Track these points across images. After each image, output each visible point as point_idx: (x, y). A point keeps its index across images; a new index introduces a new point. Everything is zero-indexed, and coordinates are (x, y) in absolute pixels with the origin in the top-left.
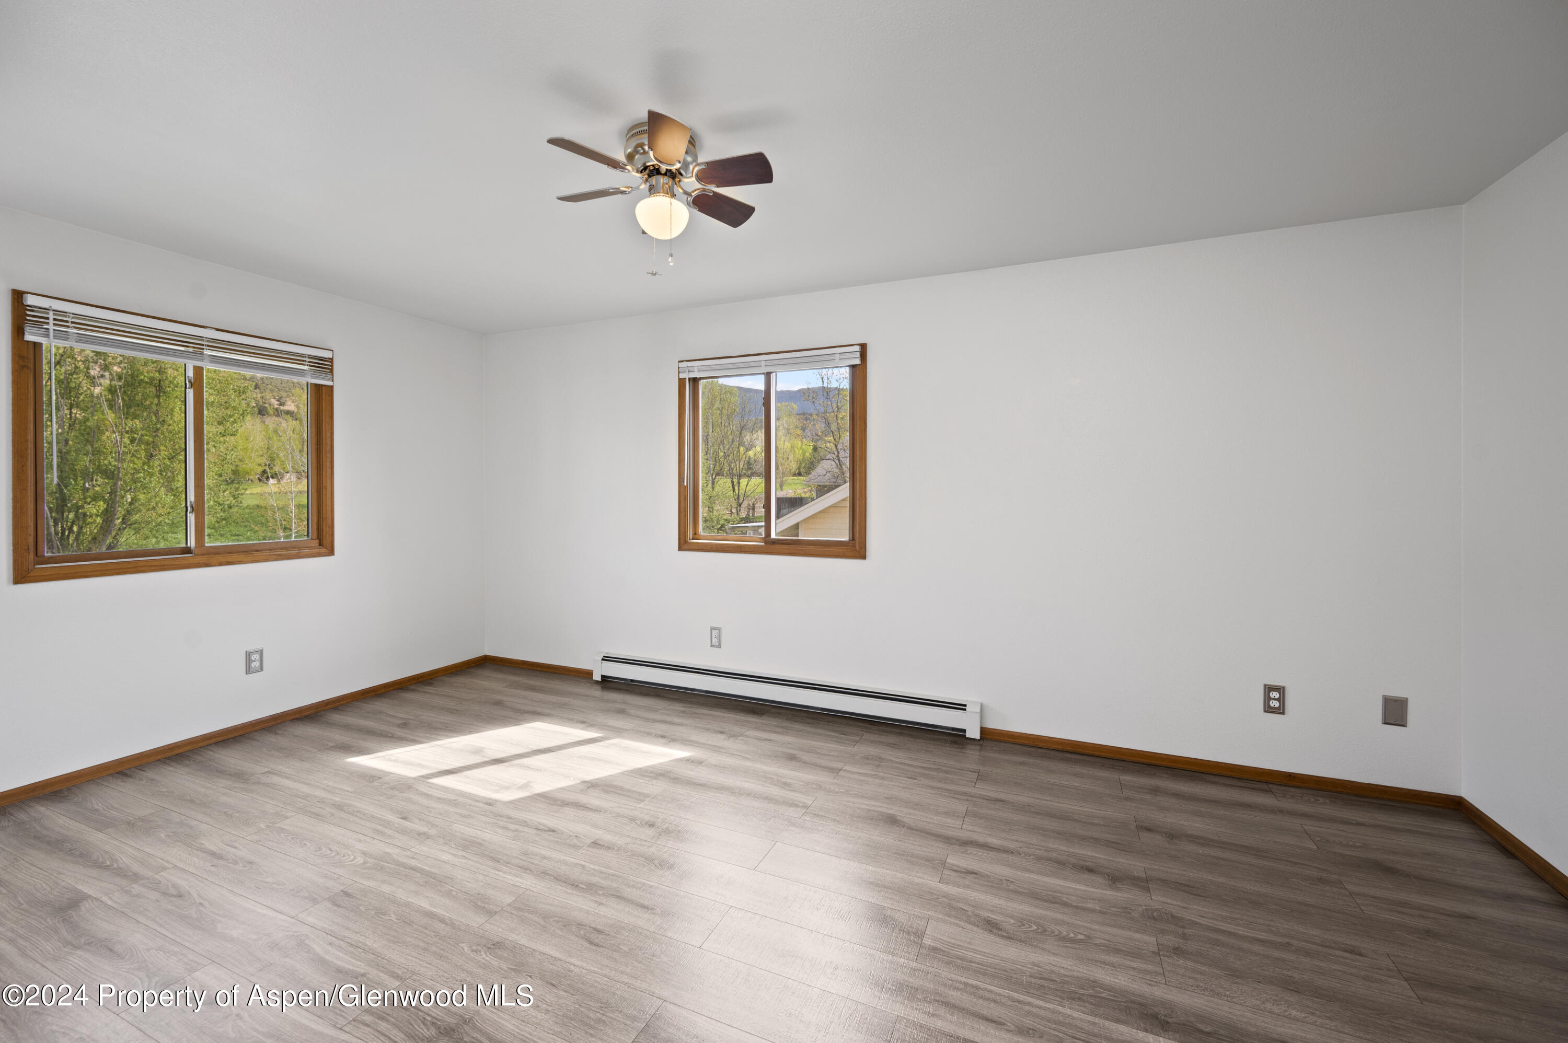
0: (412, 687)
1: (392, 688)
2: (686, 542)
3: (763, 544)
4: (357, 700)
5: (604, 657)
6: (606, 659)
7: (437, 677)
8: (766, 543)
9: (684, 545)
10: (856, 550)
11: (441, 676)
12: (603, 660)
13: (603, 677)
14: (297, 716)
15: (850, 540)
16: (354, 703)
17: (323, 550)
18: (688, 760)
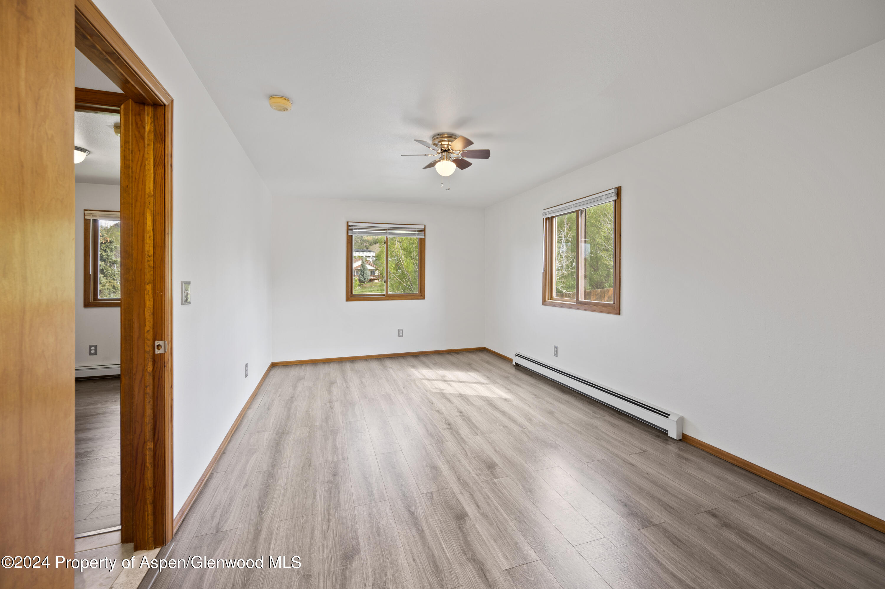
0: (452, 353)
1: (445, 352)
2: (545, 301)
3: (575, 303)
4: (432, 354)
5: (517, 354)
6: (517, 355)
7: (463, 352)
8: (577, 303)
9: (544, 302)
10: (615, 309)
11: (465, 352)
12: (516, 355)
13: (516, 363)
14: (413, 355)
15: (613, 303)
16: (431, 355)
17: (422, 297)
18: (506, 400)
